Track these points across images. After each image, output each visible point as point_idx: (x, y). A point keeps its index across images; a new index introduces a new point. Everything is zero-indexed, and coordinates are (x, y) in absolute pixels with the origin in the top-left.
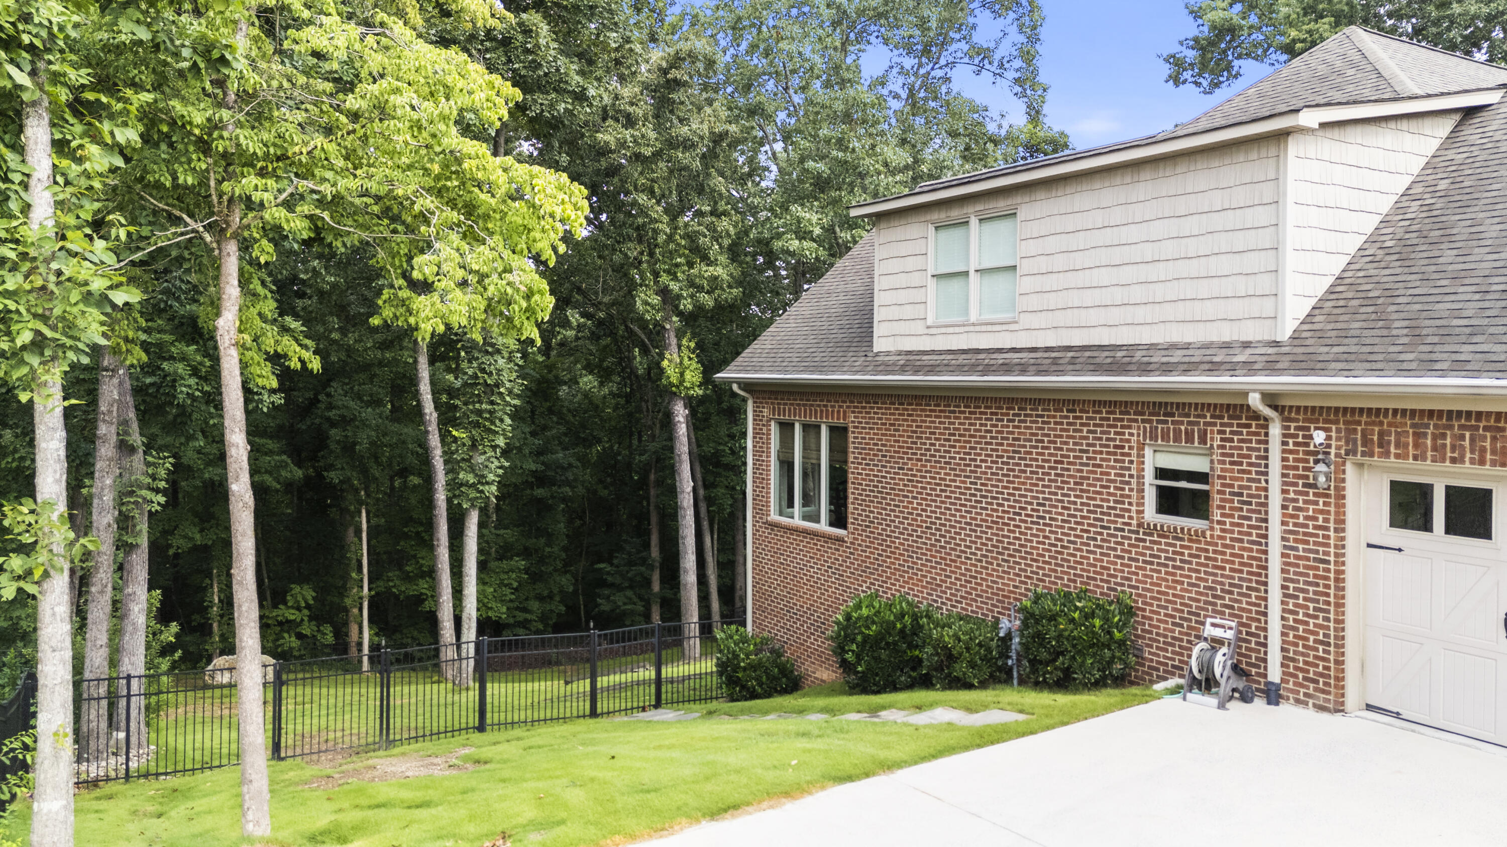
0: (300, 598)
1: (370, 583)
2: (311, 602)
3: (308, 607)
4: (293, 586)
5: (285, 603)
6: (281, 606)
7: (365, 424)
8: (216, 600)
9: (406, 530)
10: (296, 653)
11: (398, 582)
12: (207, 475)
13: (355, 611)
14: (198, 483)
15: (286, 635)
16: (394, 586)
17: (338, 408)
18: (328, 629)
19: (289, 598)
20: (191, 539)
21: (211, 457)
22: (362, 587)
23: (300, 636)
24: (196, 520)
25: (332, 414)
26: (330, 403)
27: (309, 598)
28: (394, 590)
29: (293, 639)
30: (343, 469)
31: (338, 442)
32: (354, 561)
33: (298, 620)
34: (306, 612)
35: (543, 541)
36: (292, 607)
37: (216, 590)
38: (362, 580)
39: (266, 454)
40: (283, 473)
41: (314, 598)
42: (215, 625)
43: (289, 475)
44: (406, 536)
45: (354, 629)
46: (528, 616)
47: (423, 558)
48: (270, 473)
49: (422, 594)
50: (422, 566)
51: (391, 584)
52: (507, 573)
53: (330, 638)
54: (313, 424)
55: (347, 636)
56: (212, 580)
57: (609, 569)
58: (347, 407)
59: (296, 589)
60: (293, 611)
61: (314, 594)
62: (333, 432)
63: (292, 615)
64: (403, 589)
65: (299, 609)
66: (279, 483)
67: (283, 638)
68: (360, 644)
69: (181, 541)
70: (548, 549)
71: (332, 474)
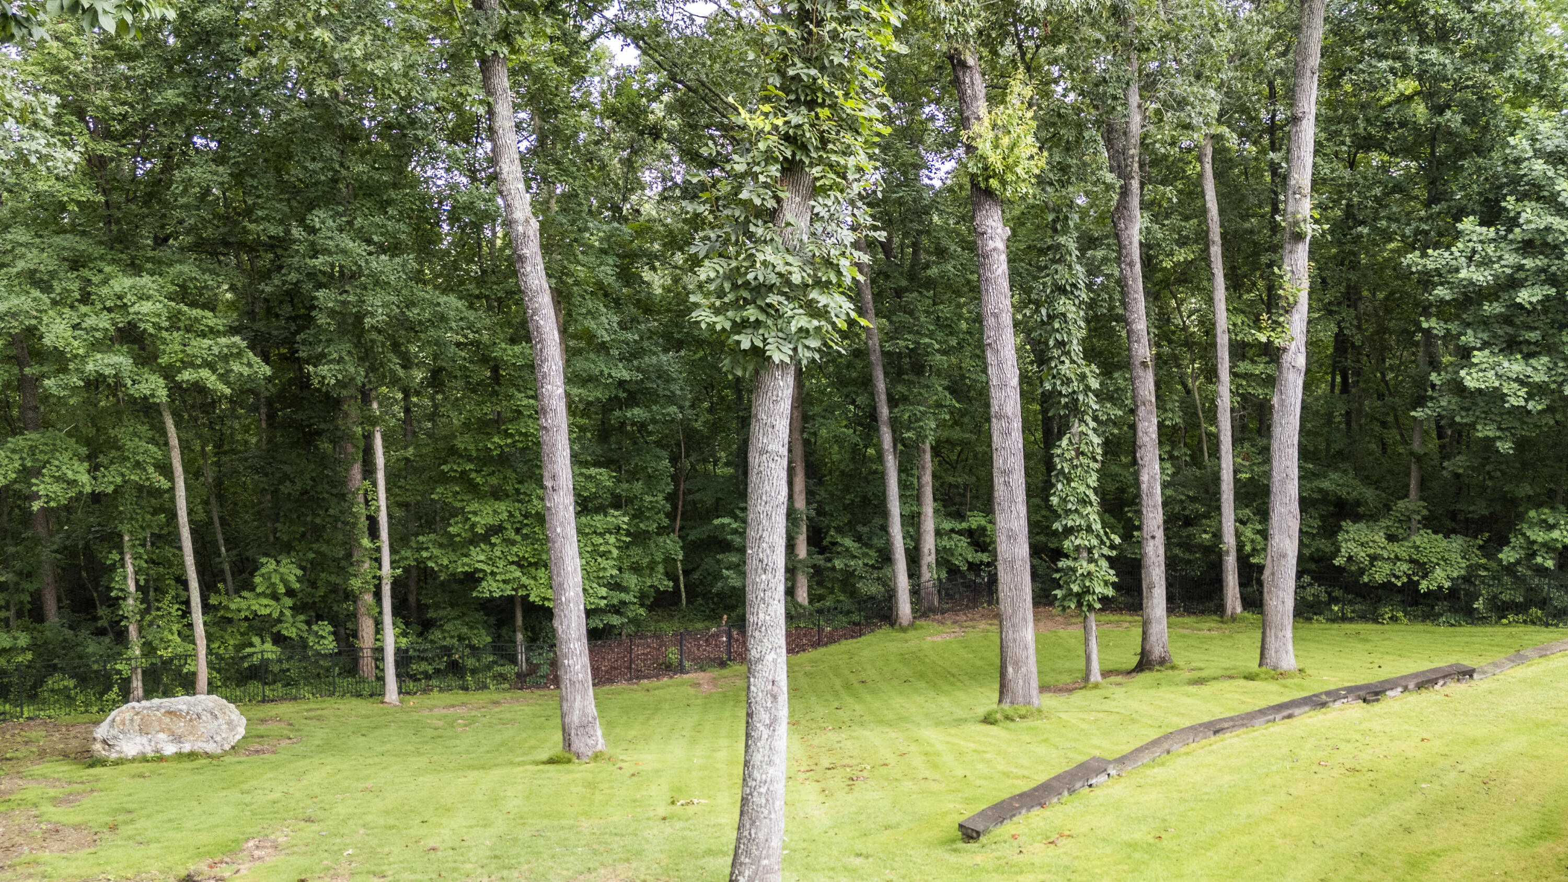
0: (275, 579)
1: (393, 551)
2: (297, 586)
3: (290, 593)
4: (264, 560)
5: (252, 589)
6: (245, 594)
7: (378, 283)
8: (132, 587)
9: (445, 468)
10: (276, 668)
11: (436, 552)
12: (90, 367)
13: (369, 598)
14: (76, 381)
15: (256, 640)
16: (430, 558)
17: (327, 251)
18: (325, 628)
19: (257, 580)
20: (72, 483)
21: (99, 335)
22: (378, 560)
23: (279, 639)
24: (84, 451)
25: (319, 262)
26: (313, 244)
27: (292, 578)
28: (431, 564)
29: (268, 646)
30: (340, 361)
31: (332, 313)
32: (363, 519)
33: (275, 615)
34: (289, 602)
35: (638, 486)
36: (263, 594)
37: (130, 569)
38: (378, 550)
39: (204, 335)
40: (236, 367)
41: (299, 580)
42: (133, 630)
43: (246, 371)
44: (444, 479)
45: (367, 628)
46: (623, 596)
47: (475, 513)
48: (211, 366)
49: (477, 570)
50: (474, 525)
51: (425, 554)
52: (602, 535)
53: (329, 644)
54: (284, 283)
55: (355, 636)
56: (122, 553)
57: (734, 526)
58: (344, 252)
59: (269, 565)
60: (265, 601)
61: (299, 572)
62: (320, 294)
63: (264, 607)
64: (446, 562)
65: (275, 597)
66: (228, 383)
67: (251, 645)
68: (379, 651)
69: (56, 488)
70: (648, 498)
71: (324, 369)
